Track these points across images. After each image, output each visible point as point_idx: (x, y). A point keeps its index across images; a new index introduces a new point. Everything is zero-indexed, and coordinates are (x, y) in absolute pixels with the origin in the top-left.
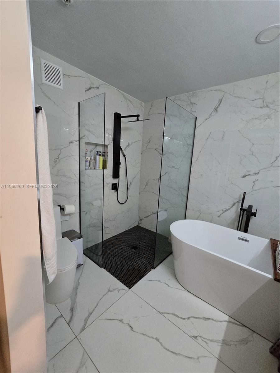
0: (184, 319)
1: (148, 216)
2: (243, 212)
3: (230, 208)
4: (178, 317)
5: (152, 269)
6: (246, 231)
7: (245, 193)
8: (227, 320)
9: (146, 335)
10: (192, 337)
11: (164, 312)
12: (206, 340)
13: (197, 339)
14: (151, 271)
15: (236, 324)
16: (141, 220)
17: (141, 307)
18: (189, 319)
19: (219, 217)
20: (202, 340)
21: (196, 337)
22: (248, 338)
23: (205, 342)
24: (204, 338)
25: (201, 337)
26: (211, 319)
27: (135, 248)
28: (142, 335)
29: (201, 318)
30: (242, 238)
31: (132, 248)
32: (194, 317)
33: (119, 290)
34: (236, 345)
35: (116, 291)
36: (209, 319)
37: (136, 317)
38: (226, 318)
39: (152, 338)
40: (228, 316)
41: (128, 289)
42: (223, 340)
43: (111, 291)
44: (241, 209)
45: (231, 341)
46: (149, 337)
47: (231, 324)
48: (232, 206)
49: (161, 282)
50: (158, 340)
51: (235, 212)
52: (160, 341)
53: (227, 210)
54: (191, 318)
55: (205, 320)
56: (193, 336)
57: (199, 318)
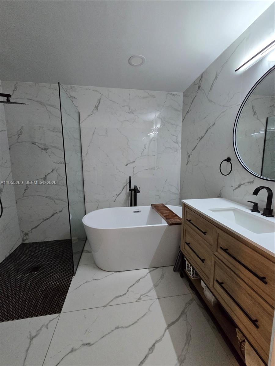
0: (126, 294)
1: (37, 226)
2: (132, 192)
3: (121, 192)
4: (120, 296)
5: (73, 276)
6: (135, 205)
7: (130, 177)
8: (148, 271)
9: (106, 335)
10: (139, 301)
11: (108, 303)
12: (145, 295)
13: (142, 299)
14: (73, 280)
15: (153, 270)
16: (27, 234)
17: (86, 318)
18: (128, 291)
19: (114, 201)
20: (144, 296)
21: (140, 299)
22: (163, 273)
23: (147, 296)
24: (144, 294)
25: (142, 295)
26: (140, 279)
27: (36, 269)
28: (103, 339)
29: (135, 283)
30: (136, 211)
31: (31, 272)
32: (131, 287)
33: (47, 325)
34: (160, 282)
35: (44, 329)
36: (139, 280)
37: (86, 331)
38: (147, 270)
39: (113, 331)
40: (148, 269)
41: (58, 314)
42: (154, 285)
43: (35, 337)
44: (130, 190)
45: (157, 282)
46: (109, 333)
47: (151, 272)
48: (123, 190)
49: (89, 282)
50: (117, 328)
51: (126, 194)
52: (120, 326)
53: (119, 194)
54: (129, 289)
55: (138, 282)
56: (137, 299)
57: (133, 284)
